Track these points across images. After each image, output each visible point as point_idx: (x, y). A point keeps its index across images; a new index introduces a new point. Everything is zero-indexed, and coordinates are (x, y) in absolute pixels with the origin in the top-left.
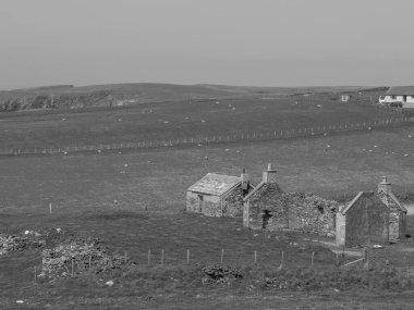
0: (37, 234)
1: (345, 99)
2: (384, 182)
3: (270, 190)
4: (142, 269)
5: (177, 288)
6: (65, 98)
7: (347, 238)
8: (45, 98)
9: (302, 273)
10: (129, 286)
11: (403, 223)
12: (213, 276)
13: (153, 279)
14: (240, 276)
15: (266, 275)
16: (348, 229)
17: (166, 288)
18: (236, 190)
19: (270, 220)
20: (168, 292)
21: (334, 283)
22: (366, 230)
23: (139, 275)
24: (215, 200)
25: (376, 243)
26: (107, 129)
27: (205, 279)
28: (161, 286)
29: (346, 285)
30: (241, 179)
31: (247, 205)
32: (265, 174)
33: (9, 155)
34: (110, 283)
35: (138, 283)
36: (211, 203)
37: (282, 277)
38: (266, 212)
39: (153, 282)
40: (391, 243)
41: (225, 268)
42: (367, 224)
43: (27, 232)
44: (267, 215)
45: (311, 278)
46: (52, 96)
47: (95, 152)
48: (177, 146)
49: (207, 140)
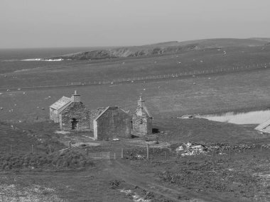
2: (140, 100)
3: (76, 106)
6: (170, 49)
7: (98, 135)
8: (158, 49)
19: (78, 124)
22: (113, 129)
25: (116, 137)
31: (61, 115)
32: (73, 97)
33: (79, 86)
36: (56, 114)
38: (74, 119)
44: (75, 121)
46: (163, 48)
47: (130, 82)
48: (180, 77)
49: (199, 73)
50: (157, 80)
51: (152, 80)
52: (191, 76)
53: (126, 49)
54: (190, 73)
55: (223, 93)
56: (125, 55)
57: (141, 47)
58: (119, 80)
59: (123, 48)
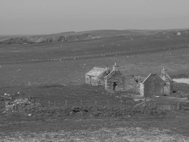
0: (9, 95)
1: (179, 34)
2: (164, 69)
3: (116, 74)
4: (45, 109)
5: (58, 116)
7: (144, 94)
9: (114, 109)
10: (37, 116)
11: (172, 86)
12: (74, 111)
13: (49, 113)
14: (87, 111)
15: (98, 110)
16: (145, 90)
17: (53, 117)
18: (104, 74)
19: (117, 87)
20: (54, 118)
21: (129, 113)
22: (153, 90)
23: (43, 111)
24: (95, 78)
25: (157, 95)
26: (79, 49)
27: (71, 113)
28: (51, 116)
29: (134, 114)
30: (106, 69)
31: (106, 80)
32: (114, 67)
34: (30, 115)
35: (41, 115)
36: (94, 80)
37: (105, 111)
38: (115, 83)
39: (48, 114)
40: (165, 95)
41: (80, 108)
42: (154, 87)
43: (5, 94)
44: (115, 84)
45: (118, 111)
47: (72, 59)
48: (107, 56)
49: (119, 53)
50: (91, 58)
51: (88, 58)
52: (114, 55)
53: (39, 37)
54: (114, 53)
55: (140, 67)
56: (39, 41)
57: (51, 35)
58: (65, 58)
59: (38, 36)
